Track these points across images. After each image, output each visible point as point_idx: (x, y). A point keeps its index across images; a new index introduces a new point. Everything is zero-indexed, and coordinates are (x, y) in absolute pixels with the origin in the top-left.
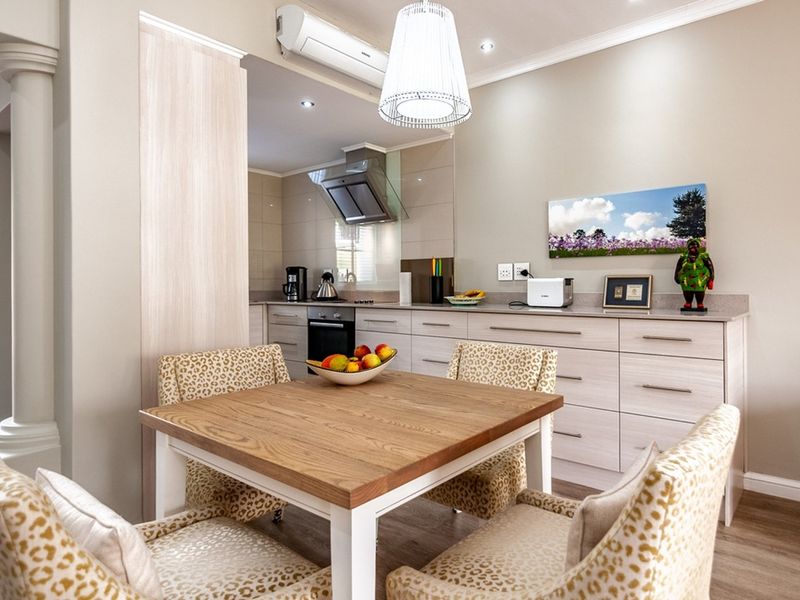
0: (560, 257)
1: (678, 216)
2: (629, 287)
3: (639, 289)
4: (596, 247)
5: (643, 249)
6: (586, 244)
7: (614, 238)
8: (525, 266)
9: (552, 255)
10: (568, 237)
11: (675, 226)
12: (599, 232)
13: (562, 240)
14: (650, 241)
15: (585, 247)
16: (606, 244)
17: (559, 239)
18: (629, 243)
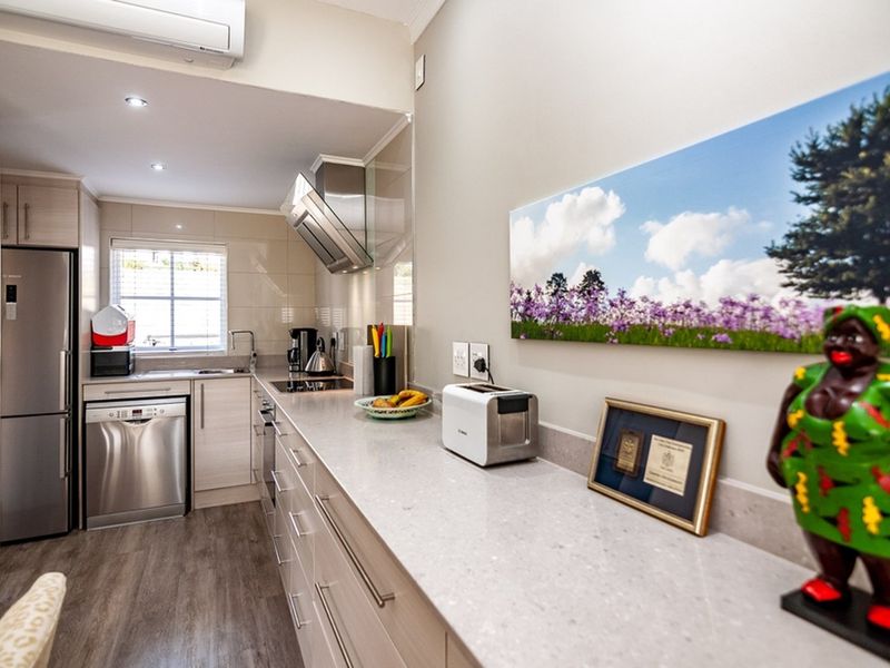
0: (528, 338)
1: (808, 212)
2: (656, 441)
3: (682, 454)
4: (586, 318)
5: (692, 331)
6: (567, 308)
7: (622, 293)
9: (516, 332)
10: (539, 291)
11: (798, 252)
12: (593, 277)
13: (529, 299)
14: (714, 308)
15: (567, 317)
16: (609, 317)
17: (525, 296)
18: (659, 313)
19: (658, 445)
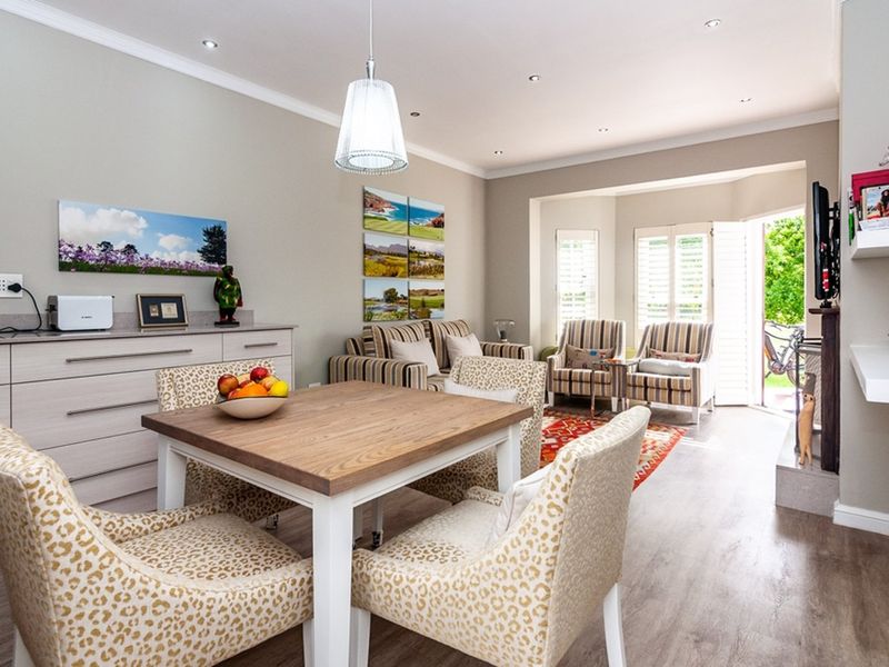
0: (77, 271)
1: (206, 244)
2: (163, 305)
3: (174, 307)
4: (127, 263)
5: (176, 270)
6: (114, 258)
7: (147, 256)
8: (17, 279)
9: (63, 267)
10: (90, 248)
11: (204, 252)
12: (130, 247)
13: (81, 251)
14: (183, 263)
15: (113, 262)
16: (138, 260)
17: (76, 249)
18: (163, 263)
19: (164, 307)
